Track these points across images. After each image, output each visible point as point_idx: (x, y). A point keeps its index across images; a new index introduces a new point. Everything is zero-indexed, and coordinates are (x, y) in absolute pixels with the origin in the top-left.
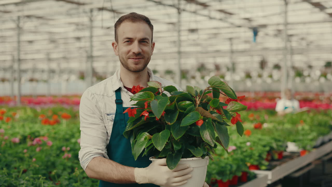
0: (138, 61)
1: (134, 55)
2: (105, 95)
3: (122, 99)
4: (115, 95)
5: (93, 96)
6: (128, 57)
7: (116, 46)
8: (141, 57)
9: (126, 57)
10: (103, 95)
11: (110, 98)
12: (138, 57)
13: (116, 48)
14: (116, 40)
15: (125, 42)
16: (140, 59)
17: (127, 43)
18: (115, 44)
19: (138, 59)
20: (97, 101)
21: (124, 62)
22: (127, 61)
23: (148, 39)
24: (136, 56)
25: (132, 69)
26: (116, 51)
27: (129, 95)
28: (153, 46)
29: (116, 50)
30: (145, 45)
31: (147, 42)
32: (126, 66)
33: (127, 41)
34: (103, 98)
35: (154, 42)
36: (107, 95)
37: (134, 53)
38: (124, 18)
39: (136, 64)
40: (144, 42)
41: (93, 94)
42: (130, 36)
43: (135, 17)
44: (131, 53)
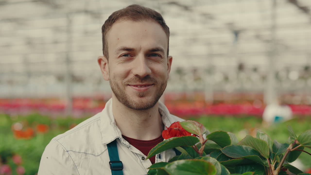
0: (145, 90)
1: (138, 79)
2: (90, 152)
3: (121, 160)
4: (107, 151)
5: (67, 155)
6: (127, 83)
7: (105, 64)
8: (151, 83)
9: (122, 83)
10: (86, 153)
11: (99, 157)
12: (144, 83)
13: (104, 68)
14: (104, 53)
15: (120, 56)
16: (149, 85)
17: (124, 57)
18: (103, 61)
19: (145, 86)
20: (74, 164)
21: (118, 92)
22: (125, 89)
23: (162, 51)
24: (142, 82)
25: (134, 106)
26: (105, 72)
27: (133, 152)
28: (169, 63)
29: (105, 70)
30: (157, 61)
31: (160, 56)
32: (123, 99)
33: (125, 55)
34: (86, 158)
35: (170, 56)
36: (93, 152)
37: (137, 76)
38: (118, 14)
39: (141, 96)
40: (154, 56)
41: (67, 151)
42: (130, 44)
43: (138, 12)
44: (131, 76)
